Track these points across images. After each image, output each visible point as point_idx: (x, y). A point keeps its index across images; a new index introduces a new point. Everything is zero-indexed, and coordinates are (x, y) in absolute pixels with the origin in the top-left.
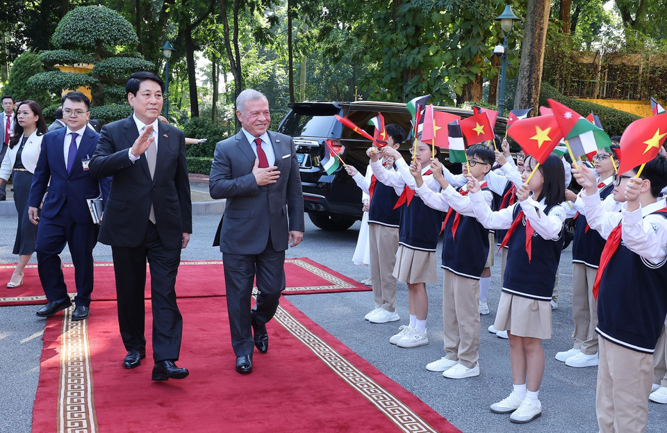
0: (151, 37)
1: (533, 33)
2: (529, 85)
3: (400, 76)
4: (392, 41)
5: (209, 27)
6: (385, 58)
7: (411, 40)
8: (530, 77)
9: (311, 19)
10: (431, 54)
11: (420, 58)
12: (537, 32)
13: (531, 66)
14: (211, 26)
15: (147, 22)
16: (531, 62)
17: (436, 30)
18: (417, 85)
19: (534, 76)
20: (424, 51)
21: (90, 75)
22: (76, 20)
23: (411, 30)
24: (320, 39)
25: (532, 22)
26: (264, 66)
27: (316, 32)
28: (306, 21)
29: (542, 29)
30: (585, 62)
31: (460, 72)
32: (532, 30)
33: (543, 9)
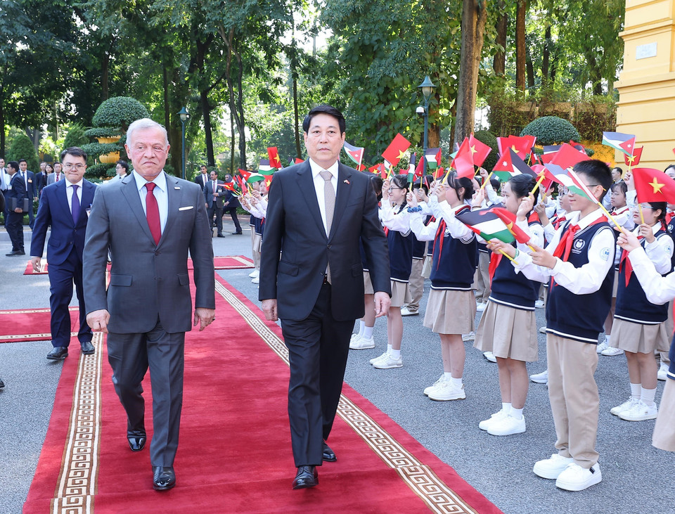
0: (179, 97)
1: (464, 92)
2: (463, 133)
3: (373, 127)
4: (366, 98)
5: (222, 90)
6: (361, 112)
7: (381, 97)
8: (463, 127)
9: (314, 77)
10: (394, 109)
11: (385, 112)
12: (467, 91)
13: (464, 118)
14: (223, 89)
15: (174, 84)
16: (464, 115)
17: (398, 89)
18: (384, 135)
19: (466, 125)
20: (388, 107)
21: (117, 144)
22: (108, 108)
23: (381, 91)
24: (324, 93)
25: (463, 83)
26: (275, 119)
27: (319, 87)
28: (309, 79)
29: (471, 89)
30: (522, 110)
31: (419, 122)
32: (463, 89)
33: (472, 73)
